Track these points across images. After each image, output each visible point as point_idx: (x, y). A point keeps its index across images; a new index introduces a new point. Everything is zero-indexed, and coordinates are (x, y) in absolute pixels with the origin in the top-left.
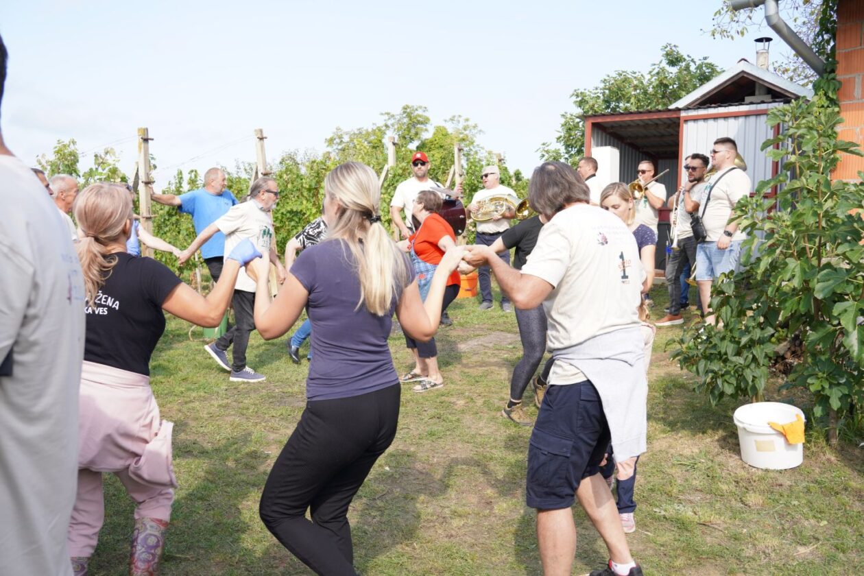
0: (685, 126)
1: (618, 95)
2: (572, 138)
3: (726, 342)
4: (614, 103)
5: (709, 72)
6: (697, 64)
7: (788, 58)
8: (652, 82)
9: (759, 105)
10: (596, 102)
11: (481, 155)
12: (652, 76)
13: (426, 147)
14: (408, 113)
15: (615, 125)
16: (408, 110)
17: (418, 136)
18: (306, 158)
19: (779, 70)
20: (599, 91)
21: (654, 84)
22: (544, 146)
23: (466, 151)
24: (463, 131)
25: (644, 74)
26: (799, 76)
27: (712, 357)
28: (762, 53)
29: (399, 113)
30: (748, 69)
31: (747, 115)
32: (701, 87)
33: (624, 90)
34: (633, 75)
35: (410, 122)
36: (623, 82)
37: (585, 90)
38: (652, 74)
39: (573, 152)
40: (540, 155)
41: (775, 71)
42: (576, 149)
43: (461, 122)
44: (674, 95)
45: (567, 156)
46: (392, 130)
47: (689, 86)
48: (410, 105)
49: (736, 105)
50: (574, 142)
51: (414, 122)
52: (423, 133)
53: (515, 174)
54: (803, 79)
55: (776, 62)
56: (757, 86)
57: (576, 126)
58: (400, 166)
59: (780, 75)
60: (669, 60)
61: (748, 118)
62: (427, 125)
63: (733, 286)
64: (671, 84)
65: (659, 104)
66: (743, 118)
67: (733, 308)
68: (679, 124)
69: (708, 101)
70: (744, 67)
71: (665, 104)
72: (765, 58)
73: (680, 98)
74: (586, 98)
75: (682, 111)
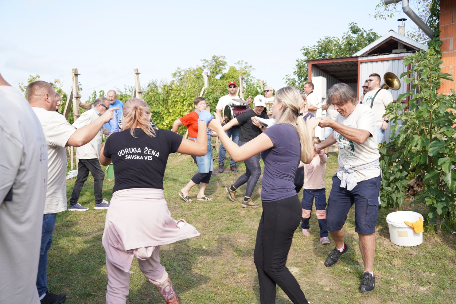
0: (361, 65)
1: (326, 49)
2: (301, 72)
4: (324, 54)
5: (373, 37)
6: (367, 33)
7: (415, 29)
9: (399, 54)
10: (314, 53)
11: (254, 82)
12: (344, 39)
13: (225, 78)
14: (215, 60)
15: (324, 65)
16: (215, 58)
17: (221, 72)
18: (162, 84)
19: (410, 35)
20: (315, 47)
21: (345, 43)
23: (246, 79)
24: (244, 69)
25: (339, 38)
26: (421, 38)
28: (401, 27)
29: (210, 60)
30: (394, 35)
31: (393, 59)
32: (369, 45)
33: (329, 47)
34: (334, 39)
35: (216, 64)
36: (328, 42)
37: (308, 47)
39: (302, 80)
41: (408, 36)
42: (304, 78)
43: (243, 64)
44: (355, 49)
45: (299, 82)
46: (207, 69)
47: (363, 44)
48: (216, 55)
49: (388, 55)
50: (302, 74)
51: (218, 64)
52: (223, 70)
54: (423, 40)
55: (409, 31)
56: (399, 44)
57: (304, 66)
58: (211, 87)
59: (411, 38)
60: (352, 31)
61: (394, 61)
62: (225, 66)
63: (386, 150)
64: (353, 44)
65: (347, 54)
66: (392, 61)
67: (386, 161)
68: (358, 64)
69: (373, 52)
70: (391, 34)
71: (351, 54)
72: (403, 29)
73: (358, 51)
74: (309, 51)
75: (359, 58)
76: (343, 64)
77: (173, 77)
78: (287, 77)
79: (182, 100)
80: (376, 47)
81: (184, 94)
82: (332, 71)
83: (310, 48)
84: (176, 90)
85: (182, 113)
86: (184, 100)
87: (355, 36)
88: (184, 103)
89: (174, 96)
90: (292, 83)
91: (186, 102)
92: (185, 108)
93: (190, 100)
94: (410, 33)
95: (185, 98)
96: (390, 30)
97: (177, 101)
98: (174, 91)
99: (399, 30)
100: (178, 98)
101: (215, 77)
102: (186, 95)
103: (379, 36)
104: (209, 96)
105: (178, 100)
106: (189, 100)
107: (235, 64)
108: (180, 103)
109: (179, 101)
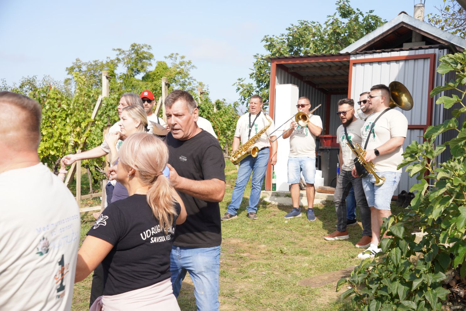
0: (354, 68)
1: (300, 40)
2: (262, 75)
3: (397, 283)
4: (296, 47)
5: (373, 23)
6: (365, 16)
7: (442, 10)
8: (327, 31)
9: (417, 51)
10: (282, 46)
11: (194, 85)
12: (328, 26)
13: (150, 78)
14: (136, 50)
15: (295, 66)
16: (136, 48)
17: (144, 69)
18: (45, 83)
19: (433, 20)
20: (284, 37)
21: (329, 32)
22: (239, 81)
23: (182, 82)
24: (180, 66)
25: (321, 24)
26: (450, 25)
27: (384, 299)
28: (419, 7)
29: (128, 50)
30: (407, 21)
31: (407, 59)
32: (367, 35)
33: (305, 37)
34: (313, 24)
35: (137, 57)
36: (305, 30)
37: (273, 36)
38: (328, 24)
39: (263, 86)
40: (236, 88)
41: (430, 22)
42: (265, 84)
43: (178, 59)
44: (345, 41)
45: (258, 89)
46: (123, 63)
47: (358, 35)
48: (137, 43)
49: (397, 51)
50: (264, 78)
51: (140, 57)
52: (148, 67)
53: (216, 103)
54: (453, 29)
55: (431, 14)
56: (414, 34)
57: (266, 66)
58: (112, 97)
59: (433, 25)
60: (342, 13)
61: (407, 62)
62: (151, 60)
63: (402, 229)
64: (342, 33)
65: (332, 49)
66: (404, 61)
67: (403, 250)
68: (349, 66)
69: (373, 47)
70: (403, 19)
71: (338, 49)
72: (422, 11)
73: (351, 44)
74: (274, 43)
75: (351, 56)
76: (325, 65)
77: (68, 74)
78: (240, 81)
79: (64, 116)
80: (379, 39)
81: (69, 105)
82: (307, 76)
83: (276, 39)
84: (54, 98)
85: (62, 138)
86: (67, 115)
87: (346, 21)
88: (68, 120)
89: (50, 108)
90: (248, 92)
91: (70, 119)
92: (68, 129)
93: (78, 116)
94: (433, 16)
95: (69, 112)
96: (400, 12)
97: (55, 117)
98: (51, 100)
99: (415, 13)
100: (57, 112)
101: (135, 77)
102: (71, 107)
103: (383, 21)
104: (110, 110)
105: (58, 114)
106: (75, 116)
107: (166, 57)
108: (60, 120)
109: (60, 117)
